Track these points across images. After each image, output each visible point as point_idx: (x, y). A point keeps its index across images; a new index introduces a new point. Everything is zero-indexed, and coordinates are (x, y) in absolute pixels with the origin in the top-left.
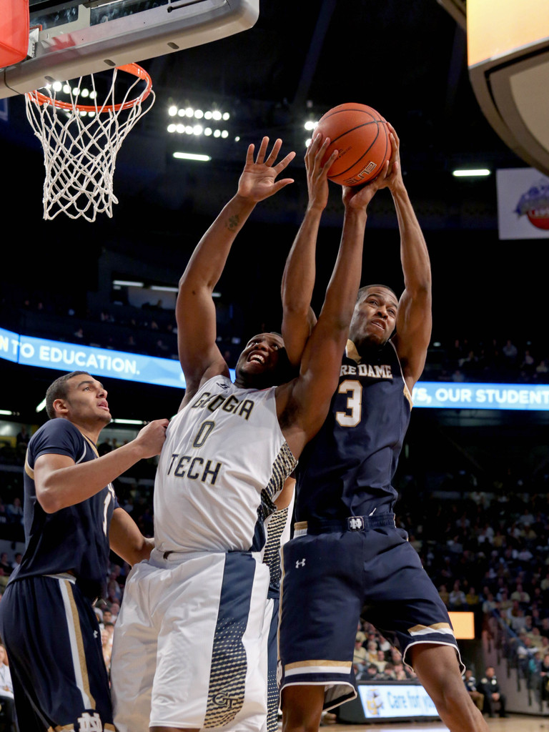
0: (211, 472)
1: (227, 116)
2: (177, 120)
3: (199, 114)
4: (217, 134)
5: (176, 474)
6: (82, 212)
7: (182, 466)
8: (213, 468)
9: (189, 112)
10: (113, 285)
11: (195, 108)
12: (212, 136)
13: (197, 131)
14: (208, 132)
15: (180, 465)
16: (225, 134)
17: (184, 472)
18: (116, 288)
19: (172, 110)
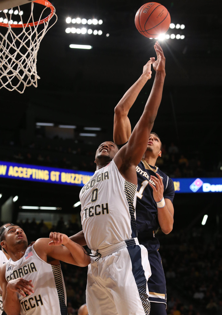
0: (105, 209)
1: (101, 22)
2: (71, 25)
3: (84, 21)
4: (96, 32)
5: (90, 216)
6: (15, 88)
7: (91, 212)
8: (105, 207)
9: (78, 20)
10: (36, 125)
11: (82, 18)
12: (92, 34)
13: (83, 31)
14: (90, 32)
15: (90, 212)
16: (100, 33)
17: (93, 214)
18: (38, 127)
19: (68, 20)
